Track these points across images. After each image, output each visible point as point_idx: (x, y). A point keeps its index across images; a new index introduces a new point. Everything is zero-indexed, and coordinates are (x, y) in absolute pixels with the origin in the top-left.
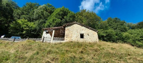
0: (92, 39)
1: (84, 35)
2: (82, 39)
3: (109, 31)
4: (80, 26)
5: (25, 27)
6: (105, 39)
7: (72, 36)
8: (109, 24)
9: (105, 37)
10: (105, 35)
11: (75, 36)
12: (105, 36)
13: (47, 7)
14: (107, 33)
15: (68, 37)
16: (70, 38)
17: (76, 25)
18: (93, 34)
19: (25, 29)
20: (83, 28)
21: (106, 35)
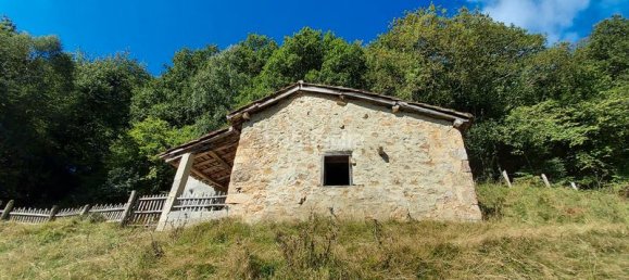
0: (414, 182)
1: (351, 161)
2: (334, 191)
3: (604, 104)
4: (329, 104)
5: (155, 152)
6: (585, 160)
7: (269, 177)
8: (614, 63)
9: (577, 147)
10: (576, 135)
11: (291, 171)
12: (581, 140)
13: (249, 50)
14: (589, 119)
15: (244, 188)
16: (256, 193)
17: (307, 99)
18: (426, 146)
19: (154, 158)
20: (348, 114)
21: (590, 134)
